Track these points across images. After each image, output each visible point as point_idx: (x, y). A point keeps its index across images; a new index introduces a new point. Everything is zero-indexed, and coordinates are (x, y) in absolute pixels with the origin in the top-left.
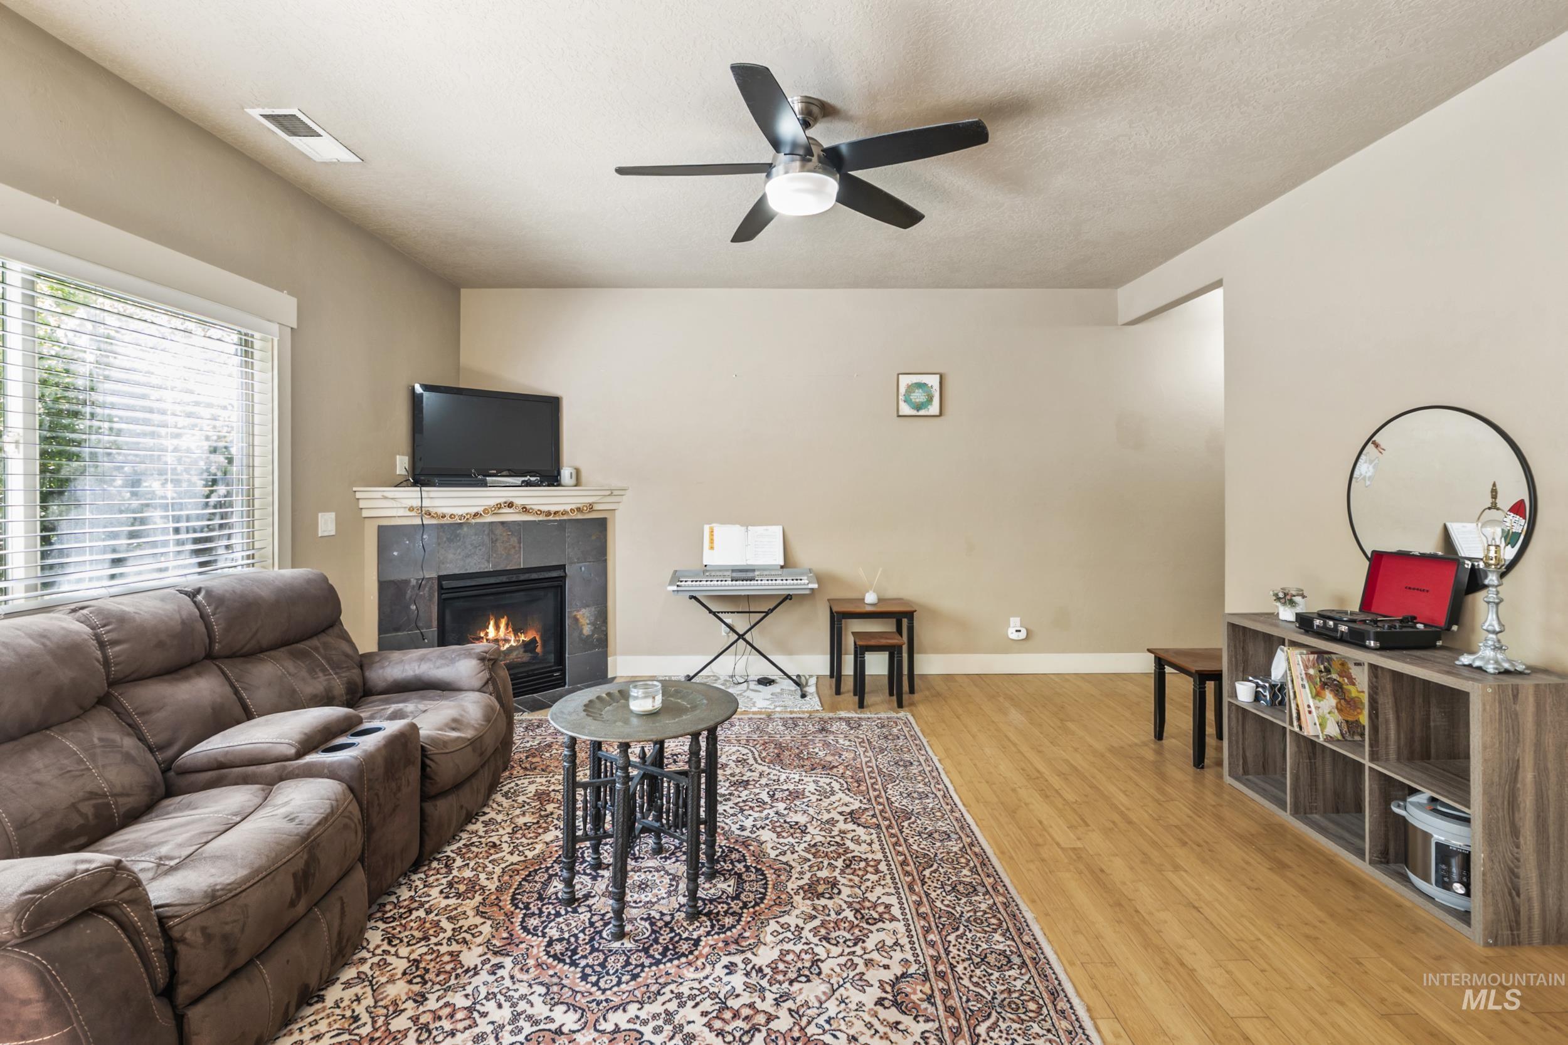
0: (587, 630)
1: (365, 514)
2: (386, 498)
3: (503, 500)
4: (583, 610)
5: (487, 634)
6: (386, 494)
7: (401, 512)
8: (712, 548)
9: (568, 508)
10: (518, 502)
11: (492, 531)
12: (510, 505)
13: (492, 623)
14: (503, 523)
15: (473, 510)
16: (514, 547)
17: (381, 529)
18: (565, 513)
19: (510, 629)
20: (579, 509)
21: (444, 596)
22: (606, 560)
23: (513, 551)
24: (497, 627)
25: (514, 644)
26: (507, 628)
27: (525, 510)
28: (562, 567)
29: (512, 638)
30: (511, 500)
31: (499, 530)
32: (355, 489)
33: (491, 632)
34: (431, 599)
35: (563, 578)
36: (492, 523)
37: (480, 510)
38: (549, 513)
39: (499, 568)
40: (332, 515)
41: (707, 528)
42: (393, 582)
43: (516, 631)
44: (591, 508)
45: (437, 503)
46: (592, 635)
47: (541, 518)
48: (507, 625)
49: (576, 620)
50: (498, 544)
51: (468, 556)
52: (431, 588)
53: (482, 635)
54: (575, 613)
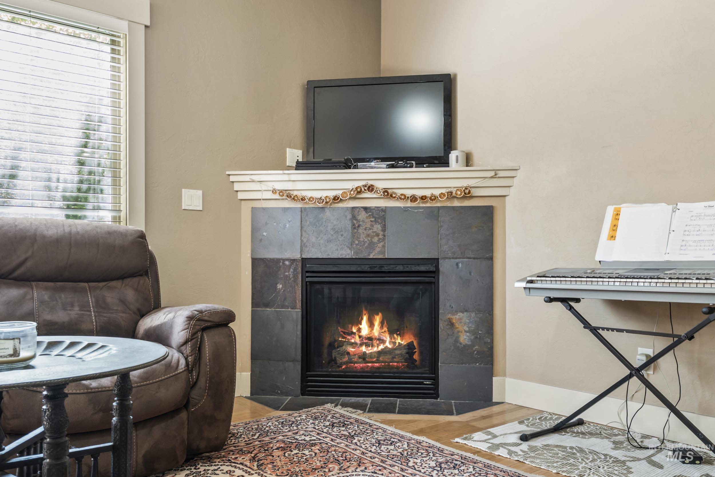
0: (464, 338)
1: (241, 196)
2: (253, 181)
3: (364, 183)
4: (460, 314)
5: (359, 330)
6: (254, 178)
7: (270, 195)
8: (612, 237)
9: (437, 192)
10: (380, 185)
11: (354, 217)
12: (371, 188)
13: (365, 318)
14: (366, 209)
15: (332, 194)
16: (378, 235)
17: (254, 210)
18: (433, 198)
19: (385, 329)
20: (451, 196)
21: (308, 279)
22: (491, 259)
23: (376, 239)
24: (371, 325)
25: (390, 346)
26: (382, 327)
27: (387, 194)
28: (435, 261)
29: (387, 338)
30: (370, 183)
31: (362, 216)
32: (228, 173)
33: (364, 327)
34: (295, 281)
35: (436, 273)
36: (353, 208)
37: (339, 193)
38: (414, 199)
39: (361, 256)
40: (200, 192)
41: (610, 211)
42: (263, 260)
43: (391, 332)
44: (467, 194)
45: (299, 186)
46: (473, 345)
47: (409, 204)
48: (382, 323)
49: (451, 324)
50: (361, 230)
51: (329, 241)
52: (295, 270)
53: (354, 330)
54: (450, 316)
